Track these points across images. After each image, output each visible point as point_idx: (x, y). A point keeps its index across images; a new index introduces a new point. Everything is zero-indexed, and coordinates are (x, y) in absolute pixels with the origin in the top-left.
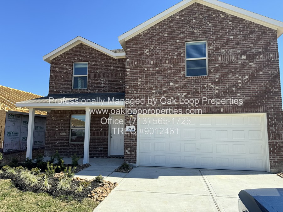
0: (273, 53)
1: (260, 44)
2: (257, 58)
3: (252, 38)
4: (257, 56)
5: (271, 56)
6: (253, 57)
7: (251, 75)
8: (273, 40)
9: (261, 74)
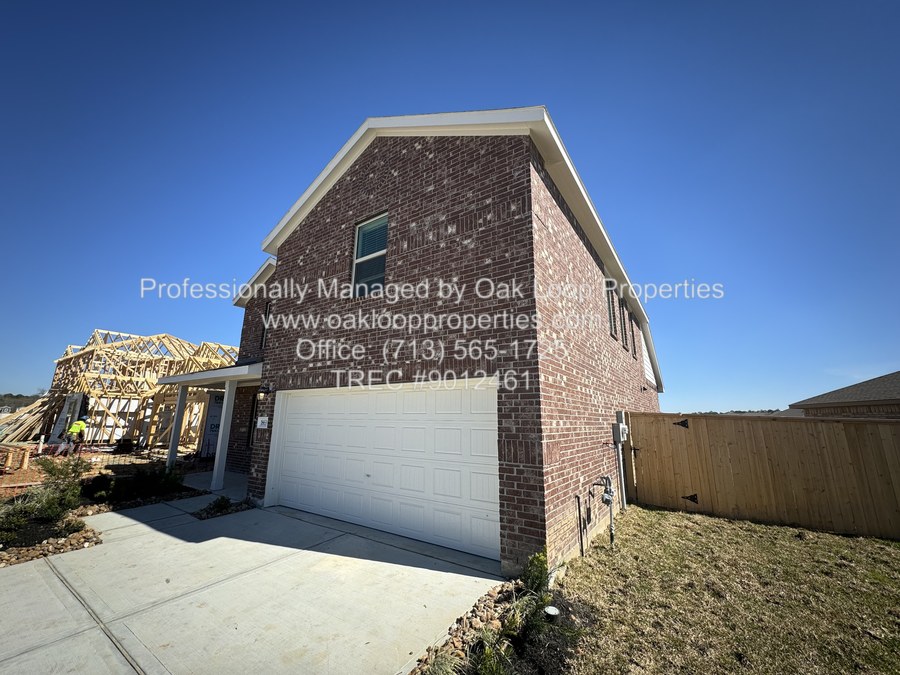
0: (519, 200)
1: (489, 186)
2: (480, 224)
3: (472, 175)
4: (480, 218)
5: (513, 208)
6: (471, 222)
7: (465, 272)
8: (520, 164)
9: (488, 266)
